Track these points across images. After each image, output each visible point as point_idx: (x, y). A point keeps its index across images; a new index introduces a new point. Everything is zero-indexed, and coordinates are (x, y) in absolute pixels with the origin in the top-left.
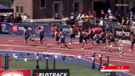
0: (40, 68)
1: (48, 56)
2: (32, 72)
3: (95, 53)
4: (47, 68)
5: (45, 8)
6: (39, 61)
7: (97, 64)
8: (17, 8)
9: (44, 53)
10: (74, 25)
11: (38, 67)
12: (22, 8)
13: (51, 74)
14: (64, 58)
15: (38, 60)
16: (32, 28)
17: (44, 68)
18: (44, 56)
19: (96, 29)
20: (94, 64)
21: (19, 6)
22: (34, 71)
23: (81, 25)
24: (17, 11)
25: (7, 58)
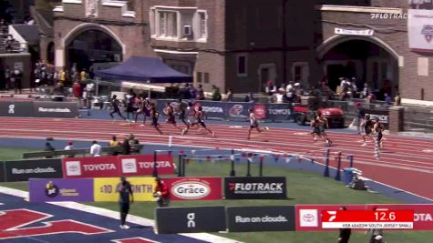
0: (237, 175)
1: (250, 155)
2: (223, 181)
3: (329, 151)
4: (249, 175)
5: (245, 75)
6: (235, 163)
7: (333, 168)
8: (199, 74)
9: (244, 150)
10: (293, 104)
11: (233, 173)
12: (207, 74)
13: (254, 184)
14: (276, 158)
15: (233, 162)
16: (223, 109)
17: (244, 176)
18: (244, 155)
19: (331, 109)
20: (327, 169)
21: (203, 71)
22: (226, 179)
23: (306, 103)
24: (199, 80)
25: (183, 158)
